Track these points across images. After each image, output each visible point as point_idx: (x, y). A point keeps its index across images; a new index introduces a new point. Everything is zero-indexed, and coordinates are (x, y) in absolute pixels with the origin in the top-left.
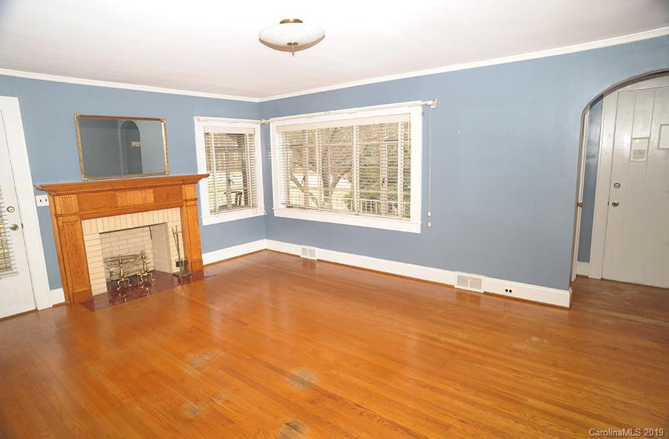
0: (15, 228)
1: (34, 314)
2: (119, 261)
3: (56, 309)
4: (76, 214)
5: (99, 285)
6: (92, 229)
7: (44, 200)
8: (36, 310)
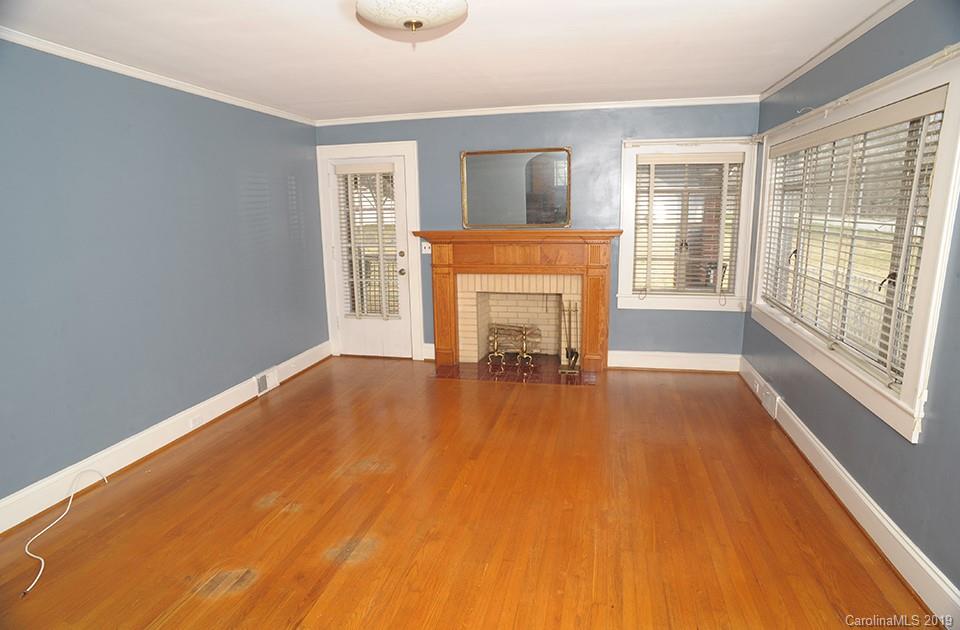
0: (402, 272)
1: (409, 362)
2: (496, 330)
3: (427, 364)
4: (449, 266)
5: (469, 351)
6: (468, 286)
7: (427, 248)
8: (411, 359)
